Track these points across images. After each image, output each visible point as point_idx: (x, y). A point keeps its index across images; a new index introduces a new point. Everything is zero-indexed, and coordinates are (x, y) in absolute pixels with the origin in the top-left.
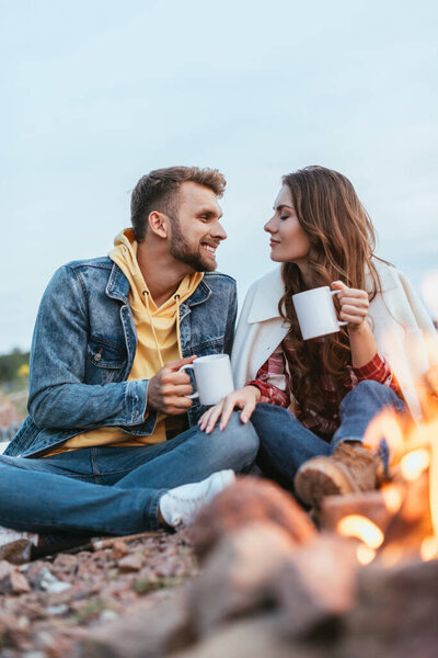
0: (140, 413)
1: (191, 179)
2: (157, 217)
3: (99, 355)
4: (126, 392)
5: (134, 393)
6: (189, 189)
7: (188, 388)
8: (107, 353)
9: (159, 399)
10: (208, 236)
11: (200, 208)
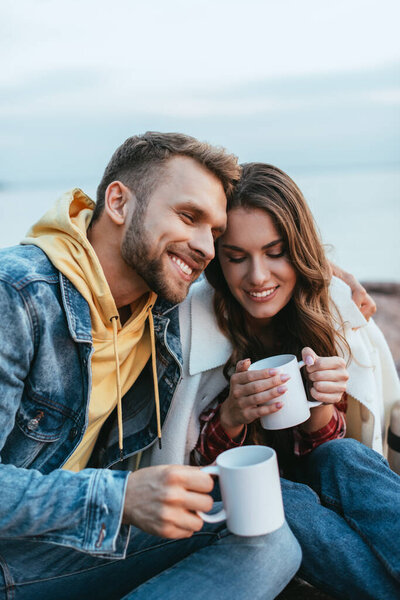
0: (109, 535)
1: (190, 154)
2: (120, 191)
3: (35, 421)
4: (88, 497)
5: (101, 499)
6: (181, 166)
7: (206, 501)
8: (49, 419)
9: (152, 507)
10: (184, 245)
11: (184, 199)
